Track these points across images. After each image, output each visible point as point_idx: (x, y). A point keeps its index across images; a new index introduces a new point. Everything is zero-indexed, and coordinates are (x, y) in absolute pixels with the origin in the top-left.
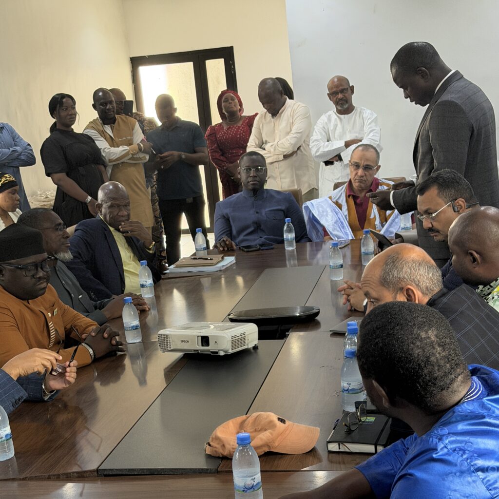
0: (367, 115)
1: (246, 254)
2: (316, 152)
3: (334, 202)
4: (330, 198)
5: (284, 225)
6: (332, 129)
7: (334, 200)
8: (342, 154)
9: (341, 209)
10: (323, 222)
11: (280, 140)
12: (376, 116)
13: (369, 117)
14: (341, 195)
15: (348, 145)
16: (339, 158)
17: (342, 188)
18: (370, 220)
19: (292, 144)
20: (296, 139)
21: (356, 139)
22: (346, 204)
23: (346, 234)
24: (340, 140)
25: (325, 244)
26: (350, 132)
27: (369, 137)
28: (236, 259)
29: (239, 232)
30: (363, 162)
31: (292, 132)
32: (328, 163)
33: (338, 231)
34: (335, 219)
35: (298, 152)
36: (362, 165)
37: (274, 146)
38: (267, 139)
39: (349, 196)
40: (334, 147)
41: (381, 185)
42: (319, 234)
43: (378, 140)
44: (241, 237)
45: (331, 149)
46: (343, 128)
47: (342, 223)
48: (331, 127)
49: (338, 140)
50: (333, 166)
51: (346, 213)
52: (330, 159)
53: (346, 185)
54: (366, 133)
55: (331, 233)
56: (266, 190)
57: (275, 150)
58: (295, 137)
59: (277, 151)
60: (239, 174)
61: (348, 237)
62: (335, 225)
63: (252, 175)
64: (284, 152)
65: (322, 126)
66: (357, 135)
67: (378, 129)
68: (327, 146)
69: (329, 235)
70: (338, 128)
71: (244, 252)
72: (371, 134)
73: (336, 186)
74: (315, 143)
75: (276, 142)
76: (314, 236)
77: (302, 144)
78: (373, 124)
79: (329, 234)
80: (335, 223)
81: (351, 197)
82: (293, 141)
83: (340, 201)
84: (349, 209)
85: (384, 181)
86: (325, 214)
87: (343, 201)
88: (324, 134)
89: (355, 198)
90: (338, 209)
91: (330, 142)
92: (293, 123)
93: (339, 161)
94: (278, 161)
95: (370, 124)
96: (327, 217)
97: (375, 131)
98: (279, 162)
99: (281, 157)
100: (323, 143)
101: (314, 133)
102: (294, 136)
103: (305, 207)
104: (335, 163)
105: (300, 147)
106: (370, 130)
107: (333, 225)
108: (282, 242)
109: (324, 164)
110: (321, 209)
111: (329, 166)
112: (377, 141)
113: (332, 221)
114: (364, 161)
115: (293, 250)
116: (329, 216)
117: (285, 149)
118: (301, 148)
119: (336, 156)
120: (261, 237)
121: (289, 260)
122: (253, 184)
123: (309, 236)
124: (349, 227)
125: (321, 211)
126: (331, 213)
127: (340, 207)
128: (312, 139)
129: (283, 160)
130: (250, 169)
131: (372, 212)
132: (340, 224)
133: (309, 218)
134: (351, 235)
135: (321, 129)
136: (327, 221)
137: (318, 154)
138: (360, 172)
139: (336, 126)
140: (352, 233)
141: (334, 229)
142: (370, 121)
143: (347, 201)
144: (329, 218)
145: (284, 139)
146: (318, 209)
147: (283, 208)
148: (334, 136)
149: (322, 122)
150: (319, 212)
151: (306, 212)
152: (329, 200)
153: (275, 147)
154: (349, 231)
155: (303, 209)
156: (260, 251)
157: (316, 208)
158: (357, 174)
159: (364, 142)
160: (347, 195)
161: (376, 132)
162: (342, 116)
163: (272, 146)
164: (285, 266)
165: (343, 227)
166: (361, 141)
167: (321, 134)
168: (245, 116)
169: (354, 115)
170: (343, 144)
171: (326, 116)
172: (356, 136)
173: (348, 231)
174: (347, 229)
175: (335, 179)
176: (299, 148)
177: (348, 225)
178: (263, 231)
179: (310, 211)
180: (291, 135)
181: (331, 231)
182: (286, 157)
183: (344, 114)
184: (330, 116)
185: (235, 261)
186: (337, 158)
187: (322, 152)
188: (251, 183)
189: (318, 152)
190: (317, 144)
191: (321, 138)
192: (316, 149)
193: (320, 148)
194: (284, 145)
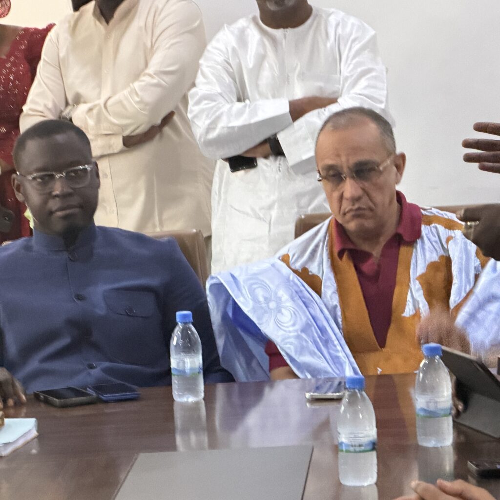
0: (348, 29)
1: (58, 413)
2: (209, 130)
3: (295, 271)
4: (285, 259)
5: (172, 330)
6: (251, 65)
7: (298, 266)
8: (281, 137)
9: (319, 292)
10: (268, 329)
11: (114, 92)
12: (372, 32)
13: (352, 37)
14: (314, 251)
15: (298, 110)
16: (274, 148)
17: (318, 231)
18: (402, 320)
19: (147, 104)
20: (158, 90)
21: (318, 94)
22: (331, 275)
23: (336, 360)
24: (274, 97)
25: (272, 386)
26: (302, 76)
27: (358, 89)
28: (39, 428)
30: (344, 159)
31: (148, 71)
32: (241, 162)
33: (312, 354)
34: (303, 318)
35: (167, 129)
36: (345, 170)
37: (95, 111)
38: (82, 91)
39: (341, 254)
40: (261, 116)
41: (429, 223)
42: (254, 364)
43: (384, 99)
44: (34, 364)
45: (253, 121)
46: (282, 65)
47: (322, 330)
48: (249, 61)
49: (267, 98)
50: (252, 172)
51: (335, 301)
52: (247, 152)
54: (346, 79)
55: (293, 360)
57: (99, 120)
58: (157, 85)
59: (104, 125)
60: (18, 189)
61: (343, 371)
62: (304, 335)
63: (57, 192)
64: (123, 127)
65: (220, 59)
66: (321, 84)
67: (380, 67)
68: (240, 113)
69: (287, 365)
70: (266, 65)
71: (52, 409)
72: (363, 82)
73: (303, 226)
74: (204, 105)
75: (101, 102)
77: (177, 108)
78: (366, 54)
79: (288, 362)
80: (303, 331)
81: (345, 257)
82: (149, 97)
83: (314, 269)
84: (342, 290)
85: (435, 211)
86: (272, 305)
87: (322, 267)
88: (228, 79)
89: (358, 257)
90: (310, 290)
91: (247, 101)
92: (152, 46)
93: (272, 158)
94: (109, 155)
95: (358, 53)
96: (279, 316)
97: (374, 74)
98: (112, 159)
99: (117, 143)
100: (228, 106)
101: (200, 79)
102: (155, 81)
103: (212, 286)
104: (261, 162)
105: (171, 115)
106: (359, 70)
107: (298, 337)
109: (227, 165)
110: (260, 294)
111: (241, 173)
112: (381, 102)
113: (294, 325)
114: (348, 155)
115: (197, 403)
116: (283, 311)
117: (128, 118)
118: (176, 118)
119: (265, 142)
120: (91, 367)
121: (186, 431)
122: (65, 217)
123: (224, 365)
124: (343, 342)
125: (261, 299)
126: (289, 304)
127: (315, 284)
128: (196, 94)
129: (121, 152)
130: (52, 177)
131: (409, 298)
132: (316, 333)
133: (225, 317)
134: (350, 363)
135: (219, 67)
136: (278, 324)
137: (213, 135)
138: (350, 188)
139: (261, 59)
140: (353, 360)
141: (302, 350)
142: (357, 46)
143: (334, 267)
144: (286, 317)
145: (126, 92)
146: (252, 292)
148: (257, 86)
149: (223, 48)
150: (255, 300)
151: (217, 301)
152: (284, 265)
153: (99, 113)
154: (343, 352)
155: (208, 292)
156: (101, 406)
157: (245, 291)
158: (341, 198)
159: (345, 102)
160: (336, 250)
161: (375, 78)
162: (278, 33)
163: (91, 110)
164: (173, 447)
165: (327, 342)
166: (333, 101)
167: (220, 80)
168: (15, 30)
169: (311, 33)
170: (286, 109)
171: (232, 33)
172: (321, 88)
173: (341, 354)
174: (339, 348)
176: (167, 119)
177: (340, 335)
179: (229, 296)
180: (146, 79)
181: (293, 354)
182: (131, 142)
183: (285, 27)
184: (242, 32)
185: (34, 433)
186: (267, 147)
187: (225, 130)
188: (59, 214)
189: (214, 129)
190: (212, 108)
191: (219, 91)
192: (208, 122)
193: (218, 118)
194: (124, 107)
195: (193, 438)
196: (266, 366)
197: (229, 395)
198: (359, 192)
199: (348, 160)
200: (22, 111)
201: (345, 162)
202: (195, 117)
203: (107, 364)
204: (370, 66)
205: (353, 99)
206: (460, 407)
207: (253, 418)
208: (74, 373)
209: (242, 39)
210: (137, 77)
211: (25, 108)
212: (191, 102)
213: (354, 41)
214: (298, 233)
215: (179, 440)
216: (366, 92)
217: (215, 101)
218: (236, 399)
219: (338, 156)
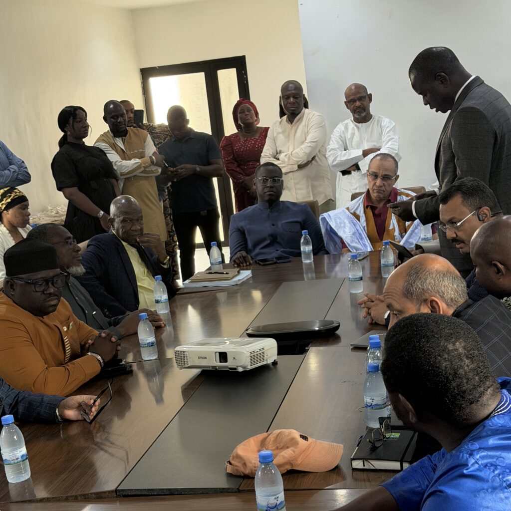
0: (385, 123)
1: (261, 267)
2: (333, 162)
3: (351, 213)
4: (348, 209)
5: (301, 238)
6: (349, 137)
7: (352, 211)
8: (359, 163)
9: (359, 220)
10: (341, 234)
11: (294, 149)
12: (394, 124)
13: (386, 126)
14: (359, 206)
15: (366, 153)
16: (357, 167)
17: (360, 198)
18: (389, 231)
19: (306, 153)
20: (310, 148)
21: (374, 147)
22: (364, 215)
23: (365, 245)
24: (358, 148)
25: (343, 256)
26: (368, 140)
27: (387, 146)
28: (253, 273)
29: (255, 246)
30: (381, 171)
31: (306, 141)
32: (345, 173)
33: (356, 243)
34: (353, 230)
35: (313, 162)
36: (380, 175)
37: (288, 156)
38: (281, 149)
39: (367, 207)
40: (352, 156)
41: (400, 195)
42: (337, 246)
43: (397, 149)
44: (257, 250)
45: (349, 158)
46: (361, 137)
47: (360, 234)
48: (349, 136)
49: (355, 149)
50: (350, 176)
51: (365, 224)
52: (348, 168)
53: (363, 195)
54: (384, 141)
55: (349, 245)
56: (282, 201)
57: (289, 160)
58: (310, 146)
59: (291, 161)
60: (255, 184)
61: (367, 249)
62: (353, 236)
63: (268, 185)
64: (298, 162)
65: (338, 135)
66: (375, 144)
67: (397, 137)
68: (345, 155)
69: (347, 247)
70: (355, 137)
71: (261, 266)
72: (390, 143)
74: (332, 152)
75: (290, 152)
76: (331, 248)
77: (317, 154)
78: (392, 133)
79: (348, 246)
80: (353, 234)
81: (369, 208)
82: (307, 151)
83: (358, 212)
84: (367, 220)
85: (403, 190)
86: (342, 225)
87: (361, 212)
88: (341, 142)
89: (373, 208)
90: (356, 220)
91: (347, 151)
92: (308, 132)
93: (356, 171)
94: (292, 172)
95: (389, 132)
96: (345, 229)
97: (394, 140)
98: (294, 173)
99: (296, 167)
100: (340, 152)
101: (331, 142)
102: (309, 145)
103: (322, 218)
104: (353, 172)
105: (315, 157)
106: (389, 138)
107: (351, 237)
108: (299, 254)
109: (341, 173)
110: (338, 221)
111: (346, 176)
112: (396, 150)
113: (350, 232)
114: (383, 171)
115: (311, 263)
116: (346, 227)
117: (299, 158)
118: (316, 158)
119: (354, 165)
120: (277, 250)
122: (270, 195)
123: (326, 249)
124: (367, 238)
125: (338, 223)
126: (349, 225)
127: (358, 217)
128: (329, 148)
129: (297, 170)
130: (267, 180)
131: (391, 222)
132: (358, 235)
133: (327, 229)
134: (370, 247)
135: (338, 138)
136: (344, 232)
137: (335, 163)
138: (379, 182)
139: (353, 134)
140: (371, 245)
141: (352, 241)
142: (388, 130)
143: (365, 212)
144: (347, 230)
145: (299, 149)
146: (335, 220)
147: (299, 219)
148: (352, 144)
149: (339, 131)
150: (336, 223)
151: (324, 224)
152: (347, 211)
153: (289, 157)
154: (367, 242)
155: (320, 221)
156: (278, 265)
157: (333, 220)
158: (375, 184)
159: (383, 151)
160: (366, 205)
161: (395, 141)
162: (360, 125)
163: (286, 155)
164: (303, 279)
165: (362, 239)
166: (379, 150)
167: (338, 143)
168: (261, 128)
169: (372, 124)
170: (361, 153)
171: (343, 125)
172: (375, 145)
173: (367, 243)
174: (366, 241)
175: (353, 189)
176: (313, 158)
177: (366, 236)
178: (279, 243)
179: (328, 223)
180: (305, 145)
181: (349, 242)
182: (301, 167)
183: (362, 123)
184: (347, 124)
185: (251, 275)
186: (354, 167)
187: (339, 161)
188: (268, 193)
189: (335, 161)
190: (334, 153)
191: (337, 147)
192: (333, 158)
193: (337, 157)
194: (298, 154)
195: (310, 275)
196: (341, 247)
197: (329, 258)
198: (382, 184)
199: (382, 172)
200: (261, 156)
201: (381, 173)
202: (329, 156)
203: (282, 249)
204: (394, 137)
205: (386, 149)
206: (400, 262)
207: (338, 268)
208: (271, 253)
209: (346, 128)
210: (303, 143)
211: (262, 154)
212: (328, 151)
213: (387, 127)
214: (352, 200)
215: (305, 275)
216: (390, 147)
217: (335, 150)
218: (332, 261)
219: (380, 170)
